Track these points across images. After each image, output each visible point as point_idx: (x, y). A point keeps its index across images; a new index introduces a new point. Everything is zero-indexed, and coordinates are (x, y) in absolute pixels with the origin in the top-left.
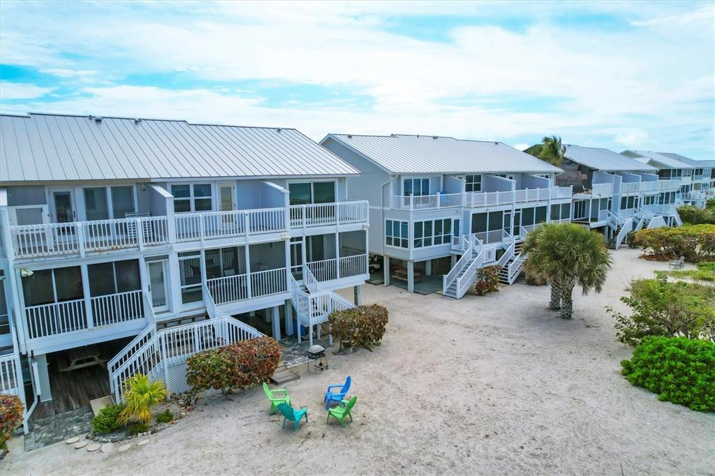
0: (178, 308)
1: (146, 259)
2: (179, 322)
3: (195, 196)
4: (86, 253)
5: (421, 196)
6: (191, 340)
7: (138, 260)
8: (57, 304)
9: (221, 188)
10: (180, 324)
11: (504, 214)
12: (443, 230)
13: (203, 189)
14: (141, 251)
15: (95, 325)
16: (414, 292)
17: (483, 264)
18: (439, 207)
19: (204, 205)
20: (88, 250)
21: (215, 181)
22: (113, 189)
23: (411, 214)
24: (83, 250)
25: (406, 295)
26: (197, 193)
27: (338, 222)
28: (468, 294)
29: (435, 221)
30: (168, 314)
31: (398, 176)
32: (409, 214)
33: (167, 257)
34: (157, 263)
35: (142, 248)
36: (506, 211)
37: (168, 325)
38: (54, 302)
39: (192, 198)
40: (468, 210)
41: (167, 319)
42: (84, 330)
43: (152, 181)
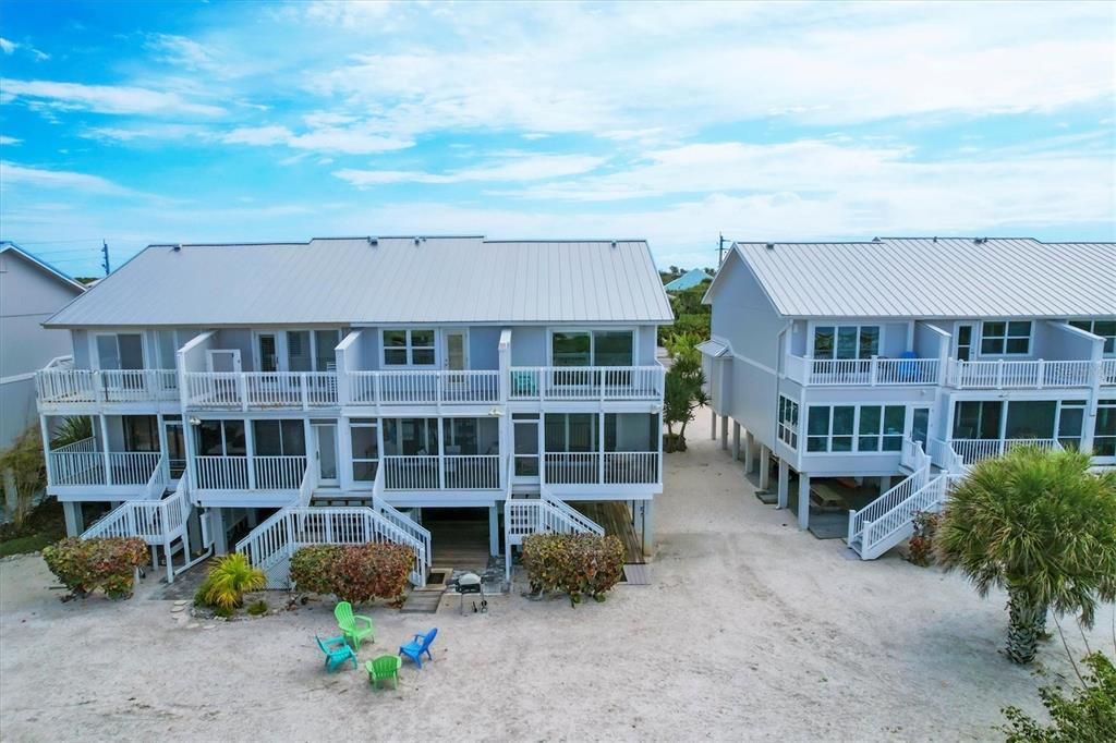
0: (347, 484)
1: (312, 421)
2: (347, 502)
3: (413, 345)
4: (249, 406)
5: (857, 360)
6: (321, 527)
7: (302, 421)
8: (225, 457)
9: (449, 336)
10: (347, 505)
11: (1059, 407)
12: (884, 426)
13: (423, 337)
14: (306, 409)
15: (257, 487)
16: (809, 529)
17: (939, 503)
18: (874, 382)
19: (424, 358)
20: (251, 403)
21: (440, 328)
22: (318, 334)
23: (803, 391)
24: (245, 403)
25: (791, 531)
26: (415, 341)
27: (603, 397)
28: (891, 554)
29: (863, 408)
30: (337, 490)
31: (801, 322)
32: (799, 391)
33: (335, 421)
34: (326, 427)
35: (306, 408)
36: (1064, 403)
37: (334, 503)
38: (222, 455)
39: (409, 348)
40: (947, 392)
41: (334, 496)
42: (245, 490)
43: (353, 325)
